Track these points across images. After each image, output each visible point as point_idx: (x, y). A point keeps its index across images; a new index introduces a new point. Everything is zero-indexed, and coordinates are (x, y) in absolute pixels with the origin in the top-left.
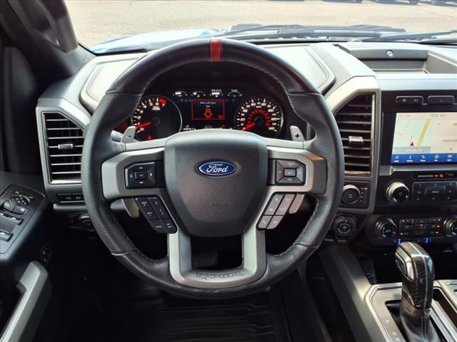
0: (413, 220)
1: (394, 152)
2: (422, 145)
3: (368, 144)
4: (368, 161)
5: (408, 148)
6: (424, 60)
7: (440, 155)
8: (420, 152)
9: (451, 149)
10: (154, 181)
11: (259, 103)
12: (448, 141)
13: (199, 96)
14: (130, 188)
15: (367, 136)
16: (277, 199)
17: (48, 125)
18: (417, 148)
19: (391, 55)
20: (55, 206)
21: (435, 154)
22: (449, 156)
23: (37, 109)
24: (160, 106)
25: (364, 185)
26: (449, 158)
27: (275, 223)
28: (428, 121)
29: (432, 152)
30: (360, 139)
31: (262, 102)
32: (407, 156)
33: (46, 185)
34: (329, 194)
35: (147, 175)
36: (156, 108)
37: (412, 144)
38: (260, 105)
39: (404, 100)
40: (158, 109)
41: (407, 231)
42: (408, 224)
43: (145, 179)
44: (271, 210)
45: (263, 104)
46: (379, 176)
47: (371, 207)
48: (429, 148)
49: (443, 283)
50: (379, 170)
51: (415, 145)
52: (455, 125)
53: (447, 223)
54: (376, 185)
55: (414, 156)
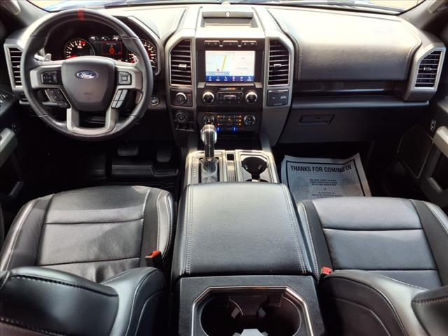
0: (224, 116)
1: (207, 74)
2: (224, 71)
3: (189, 69)
4: (190, 79)
5: (216, 72)
6: (251, 18)
7: (236, 77)
8: (223, 74)
9: (242, 73)
10: (56, 81)
12: (239, 68)
13: (105, 40)
14: (44, 83)
15: (188, 64)
16: (119, 92)
17: (12, 54)
18: (221, 72)
19: (228, 15)
20: (20, 102)
21: (232, 77)
22: (242, 78)
23: (5, 45)
24: (82, 46)
25: (189, 93)
27: (119, 105)
28: (226, 56)
29: (230, 75)
30: (185, 66)
32: (216, 77)
33: (13, 88)
34: (144, 90)
35: (52, 78)
36: (80, 47)
37: (218, 70)
39: (209, 43)
40: (81, 47)
41: (222, 122)
42: (222, 118)
43: (52, 79)
44: (117, 98)
46: (197, 88)
47: (194, 107)
48: (228, 73)
49: (237, 151)
50: (197, 85)
51: (220, 71)
52: (242, 58)
53: (245, 118)
54: (195, 93)
55: (220, 77)
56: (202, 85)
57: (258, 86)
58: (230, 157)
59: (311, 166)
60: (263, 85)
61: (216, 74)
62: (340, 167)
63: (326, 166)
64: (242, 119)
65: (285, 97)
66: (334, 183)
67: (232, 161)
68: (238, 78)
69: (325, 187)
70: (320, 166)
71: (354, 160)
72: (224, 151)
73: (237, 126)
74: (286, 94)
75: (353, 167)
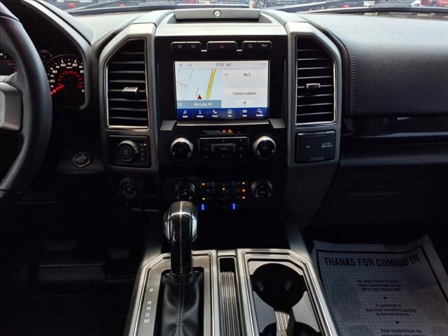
0: (213, 183)
1: (179, 106)
2: (211, 99)
3: (144, 96)
4: (145, 114)
5: (196, 102)
7: (234, 110)
8: (210, 106)
9: (245, 103)
11: (70, 64)
12: (241, 94)
13: (5, 57)
15: (142, 86)
18: (205, 102)
21: (226, 110)
22: (245, 111)
26: (245, 114)
28: (214, 72)
29: (223, 106)
30: (135, 90)
31: (73, 62)
32: (195, 111)
37: (200, 98)
38: (71, 66)
39: (180, 46)
42: (210, 187)
45: (74, 65)
46: (159, 132)
47: (155, 166)
48: (219, 102)
49: (240, 251)
50: (159, 125)
51: (203, 98)
52: (245, 75)
53: (253, 186)
54: (155, 140)
55: (204, 111)
56: (168, 126)
57: (277, 125)
58: (228, 265)
59: (356, 257)
60: (286, 122)
61: (196, 106)
62: (400, 257)
63: (377, 256)
64: (248, 187)
65: (329, 145)
66: (396, 286)
67: (230, 274)
68: (237, 111)
69: (383, 293)
70: (370, 256)
71: (421, 247)
72: (213, 252)
73: (238, 202)
74: (331, 138)
75: (422, 258)
